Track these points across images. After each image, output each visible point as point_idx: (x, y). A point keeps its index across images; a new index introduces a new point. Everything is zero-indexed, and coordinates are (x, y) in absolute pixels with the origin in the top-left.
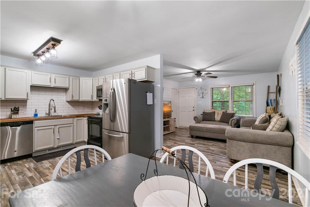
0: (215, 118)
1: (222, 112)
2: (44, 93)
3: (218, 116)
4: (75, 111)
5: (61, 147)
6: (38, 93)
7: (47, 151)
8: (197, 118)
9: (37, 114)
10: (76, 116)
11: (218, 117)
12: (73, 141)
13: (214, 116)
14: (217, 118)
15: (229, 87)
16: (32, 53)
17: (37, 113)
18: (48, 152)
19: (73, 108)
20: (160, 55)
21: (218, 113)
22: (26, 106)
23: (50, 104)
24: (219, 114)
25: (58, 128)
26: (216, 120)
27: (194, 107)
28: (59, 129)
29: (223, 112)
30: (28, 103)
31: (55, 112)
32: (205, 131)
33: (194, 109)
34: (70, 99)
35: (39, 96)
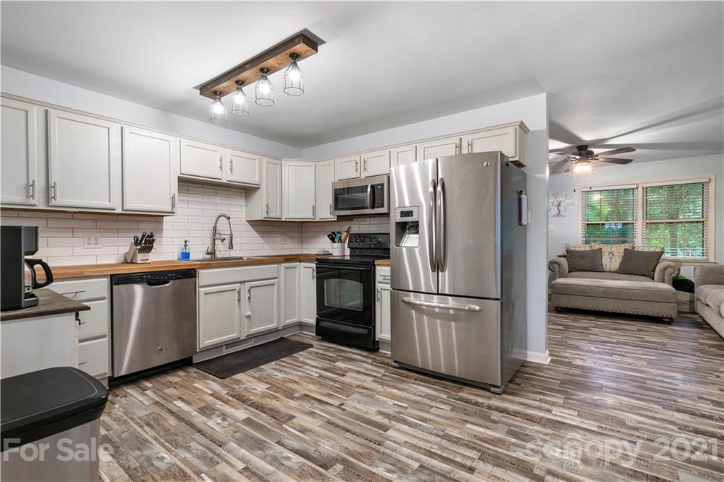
0: (604, 264)
1: (622, 251)
2: (199, 199)
3: (611, 259)
4: (266, 246)
5: (253, 339)
6: (187, 199)
7: (224, 347)
8: (559, 265)
9: (189, 253)
10: (283, 258)
11: (611, 262)
12: (279, 322)
13: (602, 259)
14: (608, 264)
15: (637, 188)
16: (195, 88)
17: (187, 251)
18: (225, 352)
19: (261, 240)
20: (545, 94)
21: (611, 253)
22: (162, 233)
23: (215, 228)
24: (613, 255)
25: (247, 289)
26: (606, 268)
28: (249, 291)
29: (625, 250)
30: (164, 224)
31: (232, 248)
32: (600, 296)
34: (260, 215)
35: (190, 206)
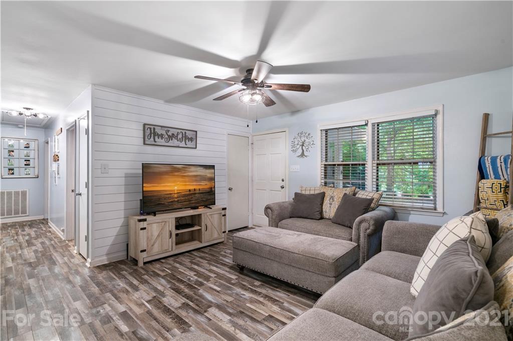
0: (324, 210)
1: (341, 196)
3: (331, 204)
8: (271, 211)
11: (330, 209)
13: (322, 204)
14: (328, 211)
15: (367, 124)
21: (332, 198)
24: (333, 200)
26: (325, 215)
27: (283, 181)
29: (345, 194)
33: (283, 184)
